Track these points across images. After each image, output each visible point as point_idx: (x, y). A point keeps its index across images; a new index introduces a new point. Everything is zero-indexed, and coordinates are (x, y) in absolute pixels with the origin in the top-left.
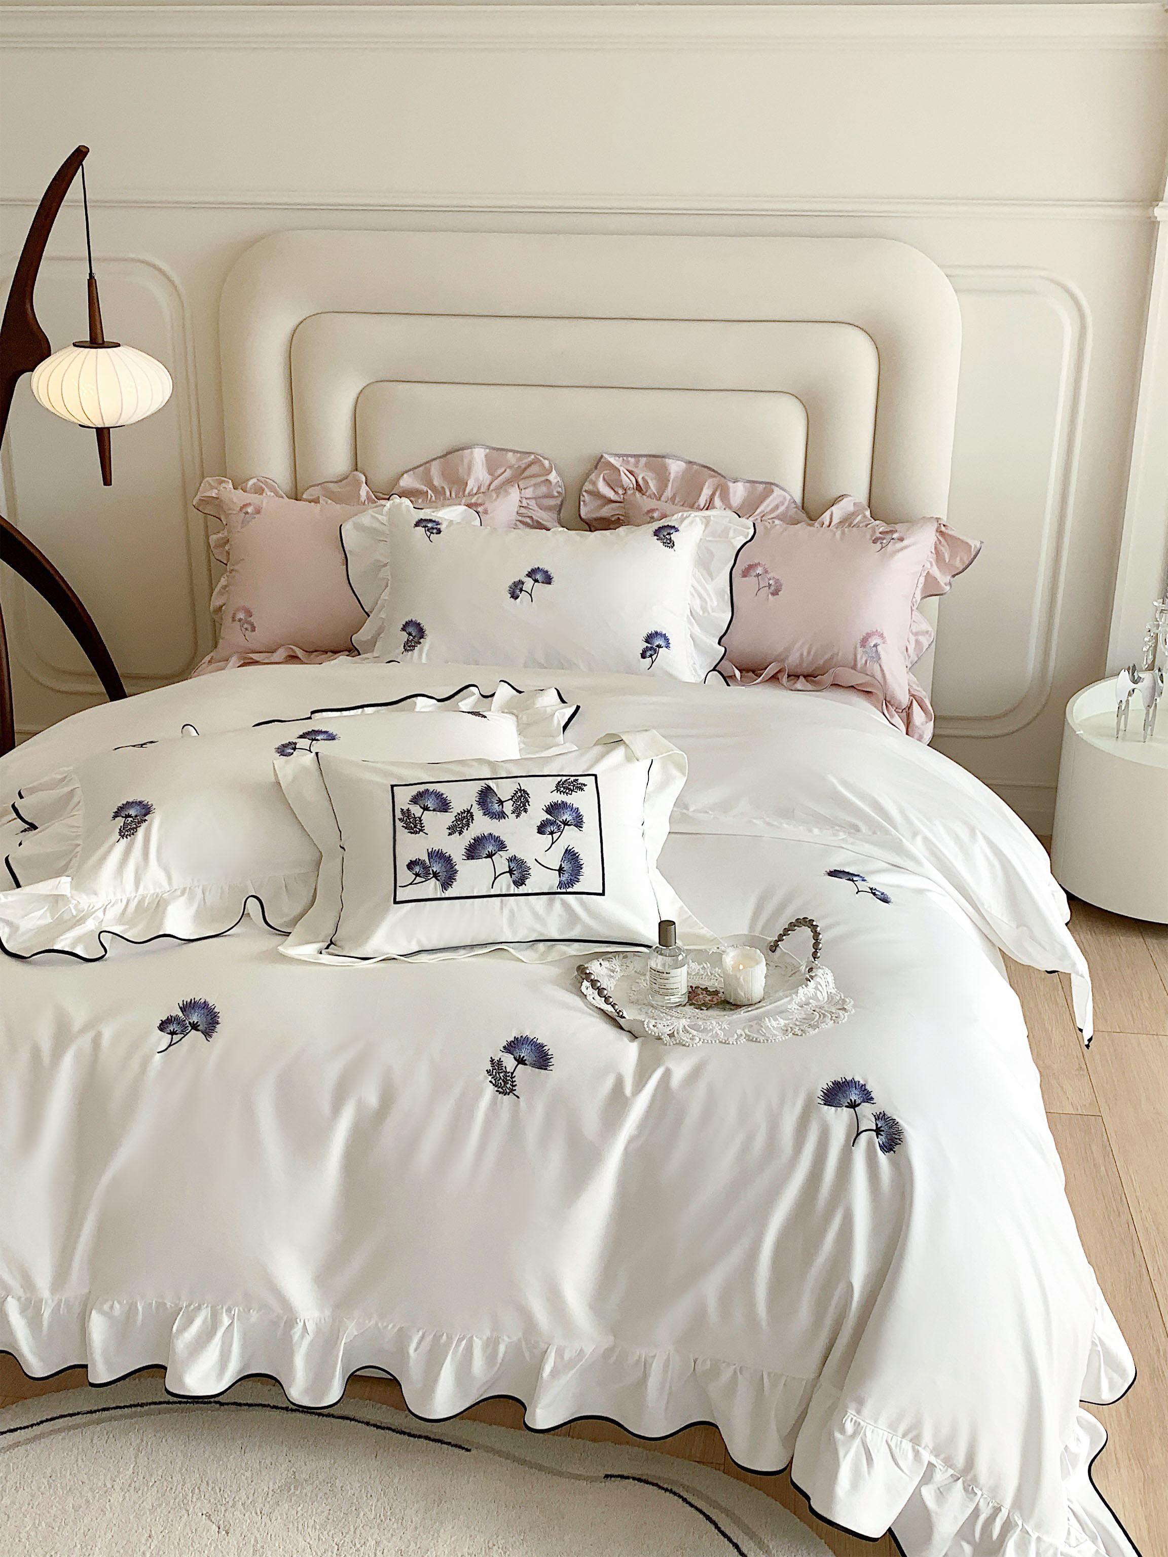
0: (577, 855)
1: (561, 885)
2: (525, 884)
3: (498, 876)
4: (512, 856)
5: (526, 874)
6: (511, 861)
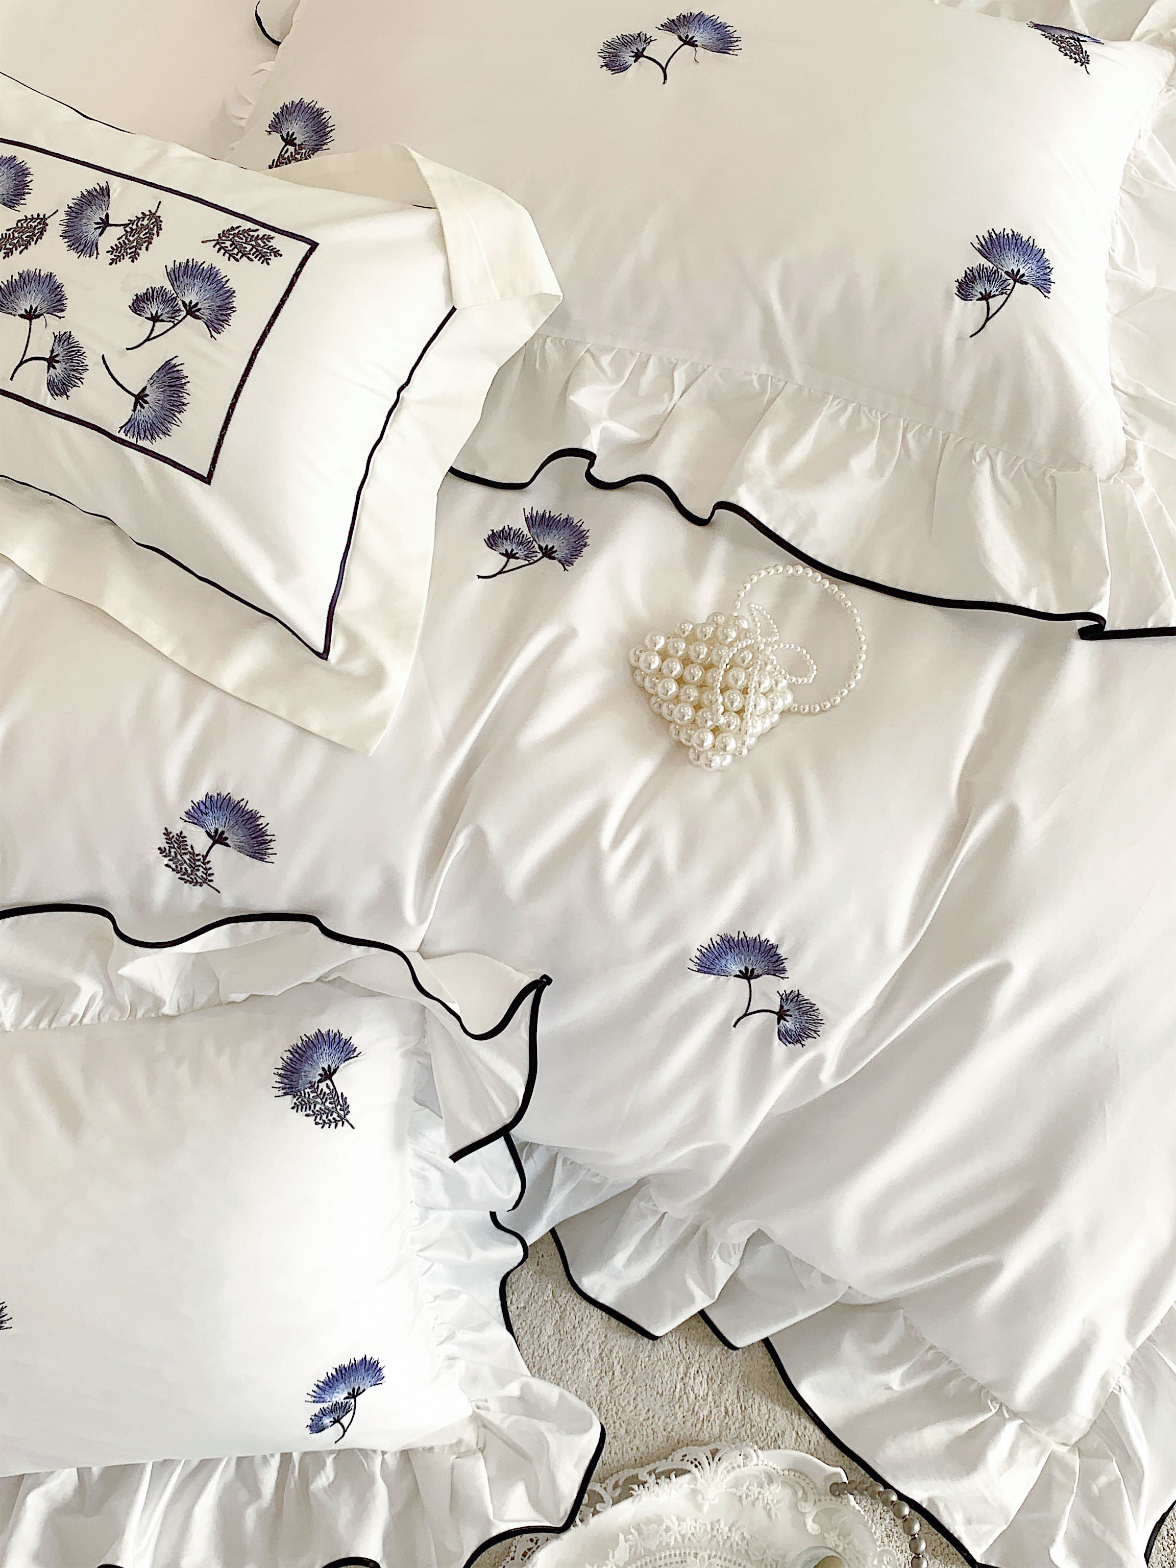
0: (183, 381)
1: (129, 426)
2: (68, 397)
3: (27, 361)
4: (65, 333)
5: (76, 378)
6: (60, 341)
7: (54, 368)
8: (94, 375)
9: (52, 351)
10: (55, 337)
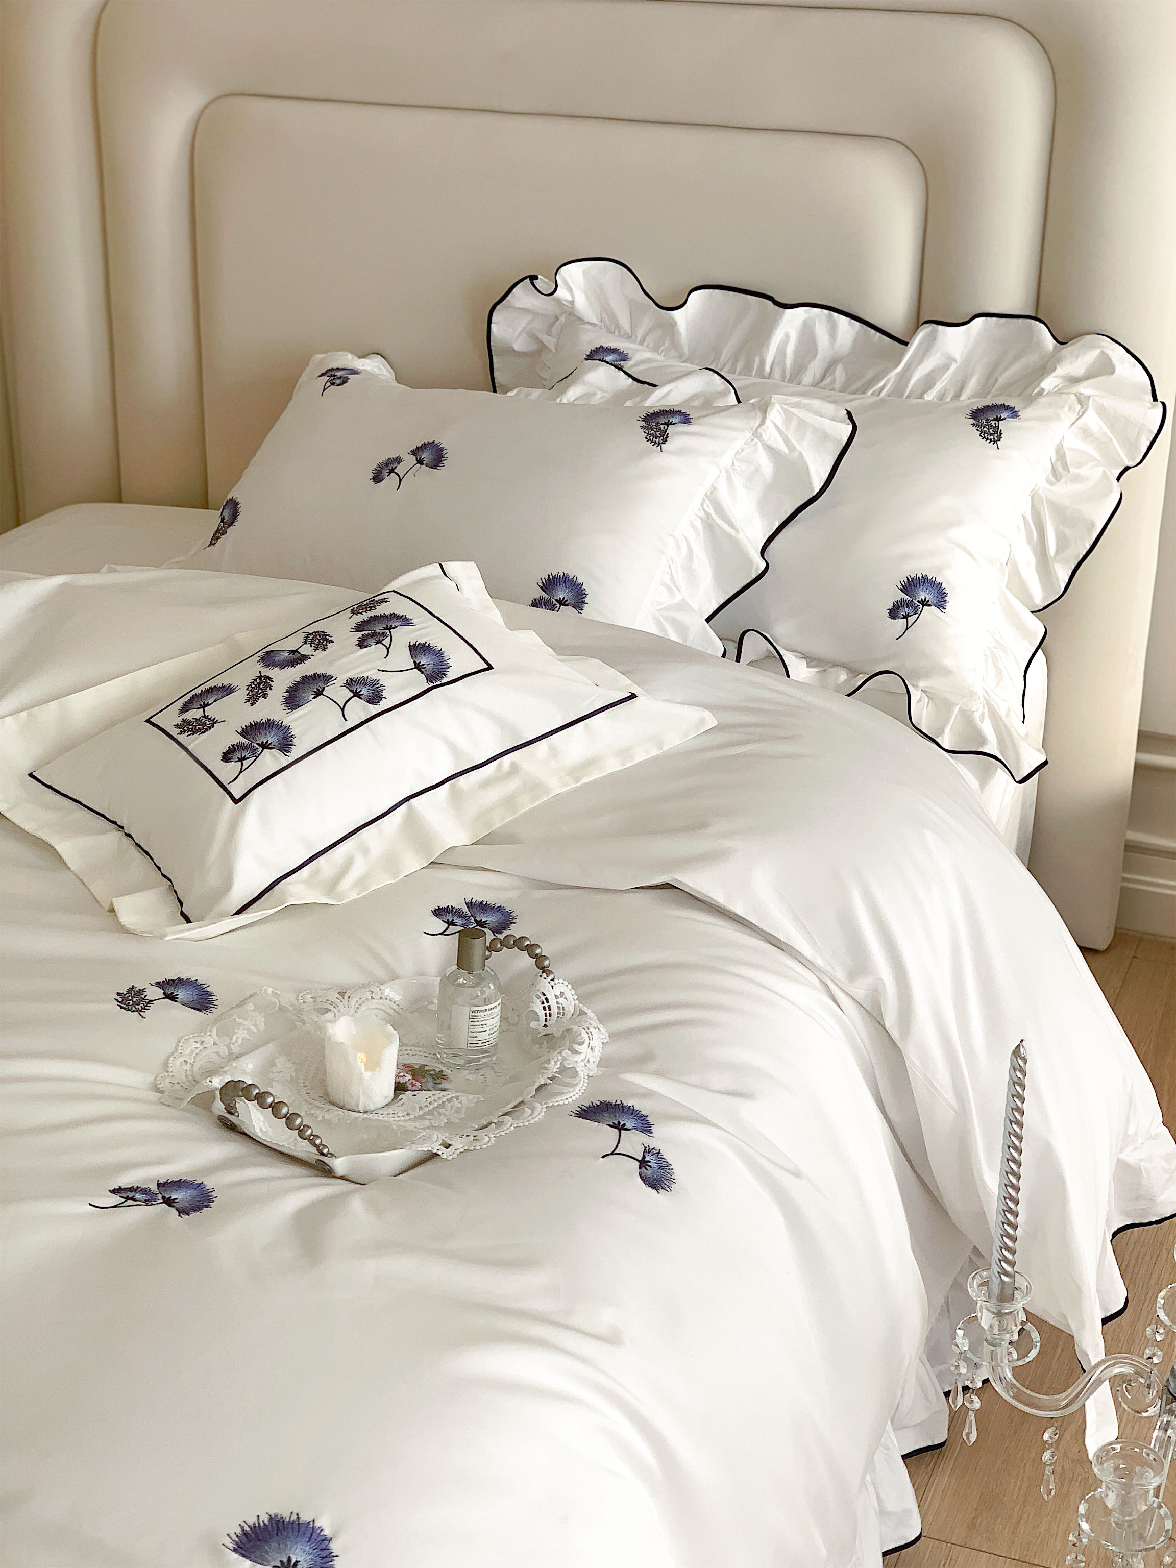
1: (429, 679)
2: (385, 698)
3: (344, 706)
4: (347, 681)
5: (378, 687)
6: (349, 685)
7: (362, 694)
8: (386, 681)
9: (351, 691)
10: (345, 686)
